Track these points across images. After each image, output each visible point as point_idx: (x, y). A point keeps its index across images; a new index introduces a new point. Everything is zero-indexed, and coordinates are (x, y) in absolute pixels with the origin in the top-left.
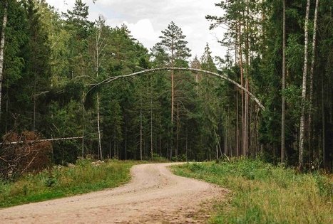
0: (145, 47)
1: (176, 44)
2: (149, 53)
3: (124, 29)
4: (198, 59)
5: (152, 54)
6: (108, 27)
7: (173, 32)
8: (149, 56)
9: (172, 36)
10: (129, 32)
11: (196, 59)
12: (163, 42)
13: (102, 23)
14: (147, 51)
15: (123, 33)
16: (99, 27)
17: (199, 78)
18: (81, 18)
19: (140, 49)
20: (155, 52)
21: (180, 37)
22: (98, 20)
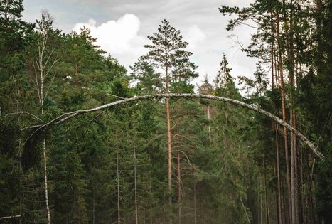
0: (121, 64)
1: (172, 57)
2: (128, 74)
3: (85, 36)
4: (210, 82)
5: (133, 75)
6: (58, 32)
7: (166, 37)
8: (129, 78)
9: (165, 43)
10: (94, 40)
11: (206, 81)
12: (151, 53)
13: (48, 24)
14: (125, 71)
15: (83, 41)
16: (43, 32)
17: (213, 114)
18: (11, 17)
19: (113, 68)
20: (139, 72)
21: (179, 46)
22: (40, 19)
